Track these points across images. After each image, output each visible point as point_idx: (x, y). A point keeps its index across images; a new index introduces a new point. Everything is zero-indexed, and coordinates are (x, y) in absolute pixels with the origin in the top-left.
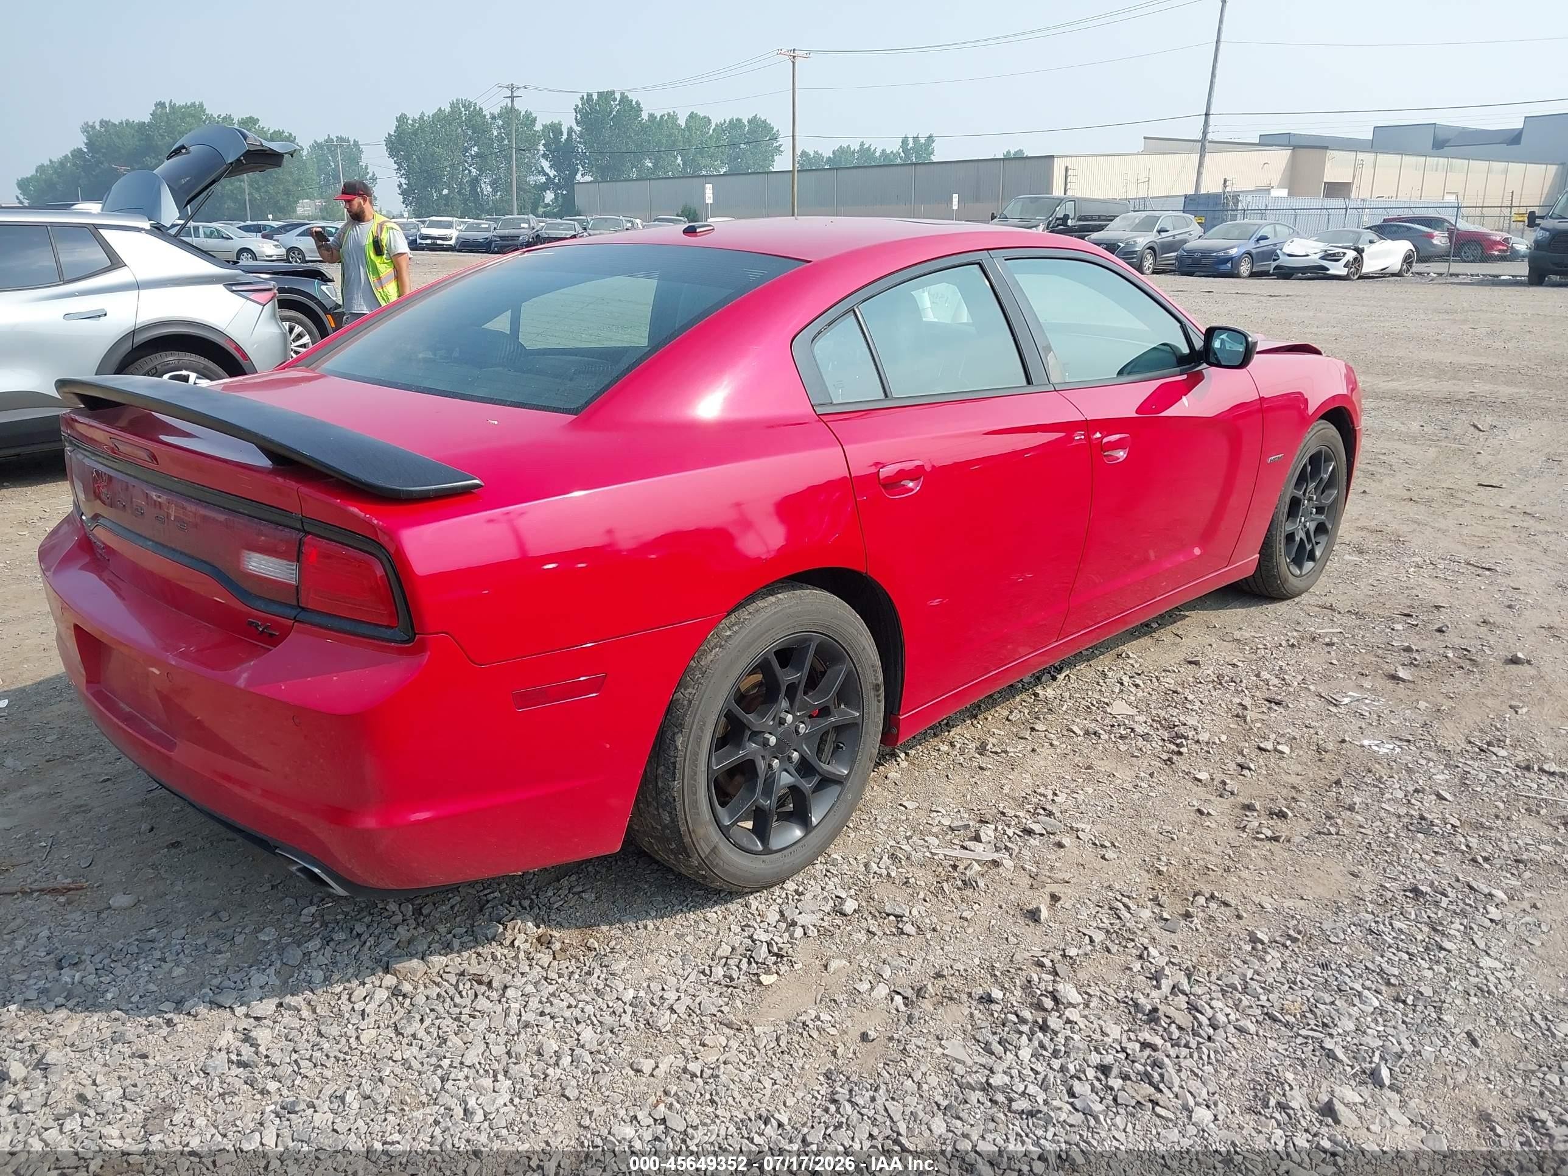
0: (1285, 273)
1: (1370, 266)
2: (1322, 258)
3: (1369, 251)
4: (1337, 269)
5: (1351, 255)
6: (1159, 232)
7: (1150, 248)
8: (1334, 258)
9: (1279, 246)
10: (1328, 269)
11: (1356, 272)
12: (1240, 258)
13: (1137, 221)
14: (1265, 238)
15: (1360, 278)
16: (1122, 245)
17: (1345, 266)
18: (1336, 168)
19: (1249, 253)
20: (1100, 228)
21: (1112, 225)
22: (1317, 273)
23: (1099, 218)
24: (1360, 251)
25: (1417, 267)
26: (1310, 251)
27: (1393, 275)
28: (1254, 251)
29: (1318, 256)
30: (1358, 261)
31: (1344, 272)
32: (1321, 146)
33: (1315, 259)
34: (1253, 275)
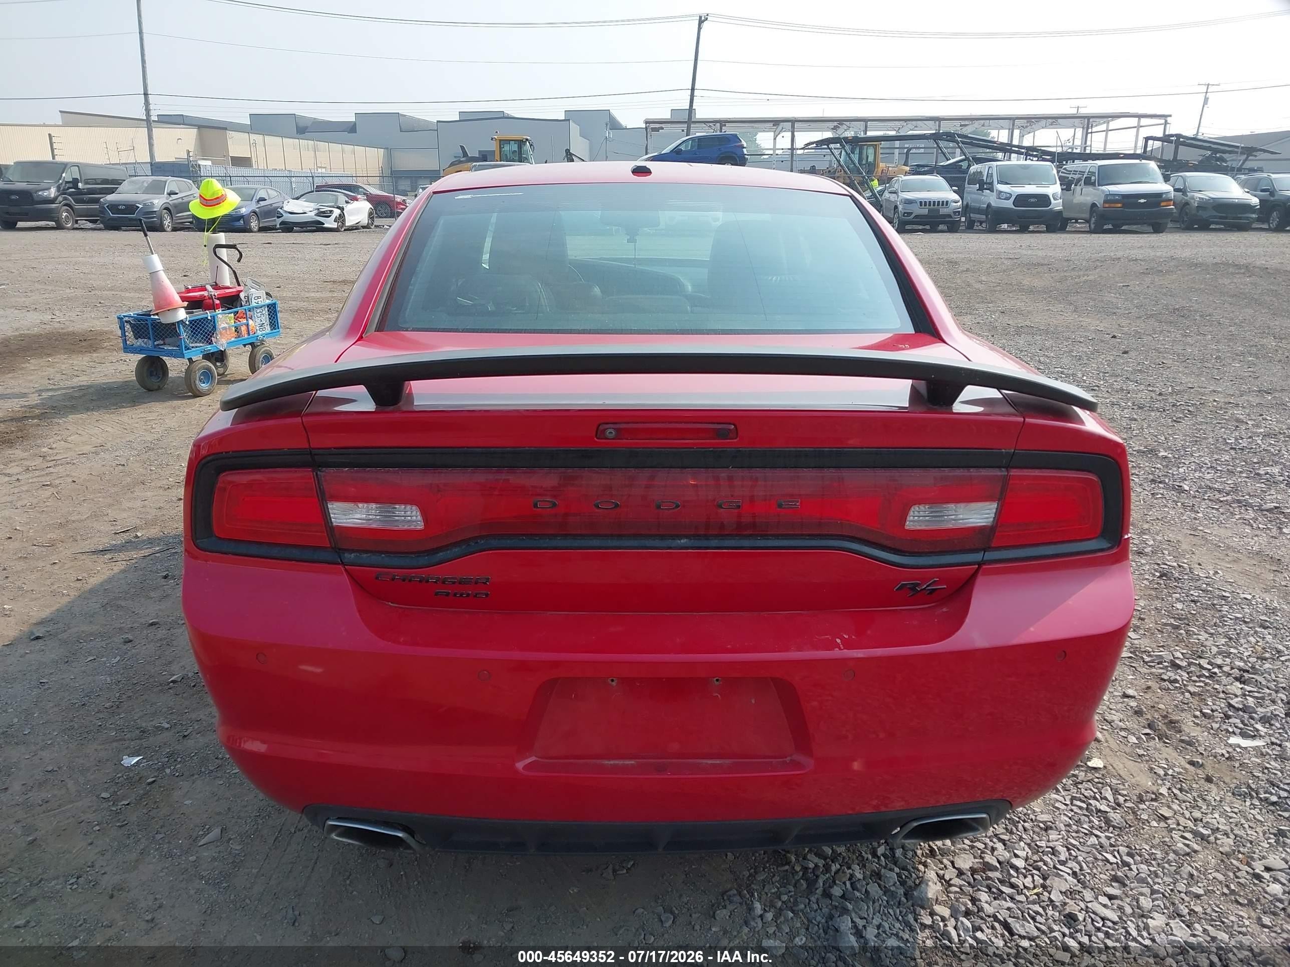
0: (288, 228)
1: (350, 221)
2: (317, 215)
3: (348, 208)
4: (330, 223)
5: (337, 212)
6: (170, 194)
7: (166, 209)
8: (327, 215)
9: (280, 205)
10: (324, 224)
11: (342, 226)
12: (249, 216)
13: (146, 185)
14: (264, 200)
15: (345, 230)
16: (141, 206)
17: (335, 221)
18: (238, 145)
19: (255, 212)
20: (112, 191)
21: (121, 188)
22: (316, 227)
23: (105, 181)
24: (342, 209)
25: (377, 222)
26: (307, 210)
27: (364, 227)
28: (257, 210)
29: (313, 214)
30: (341, 217)
31: (335, 225)
32: (222, 127)
33: (311, 216)
34: (262, 229)
